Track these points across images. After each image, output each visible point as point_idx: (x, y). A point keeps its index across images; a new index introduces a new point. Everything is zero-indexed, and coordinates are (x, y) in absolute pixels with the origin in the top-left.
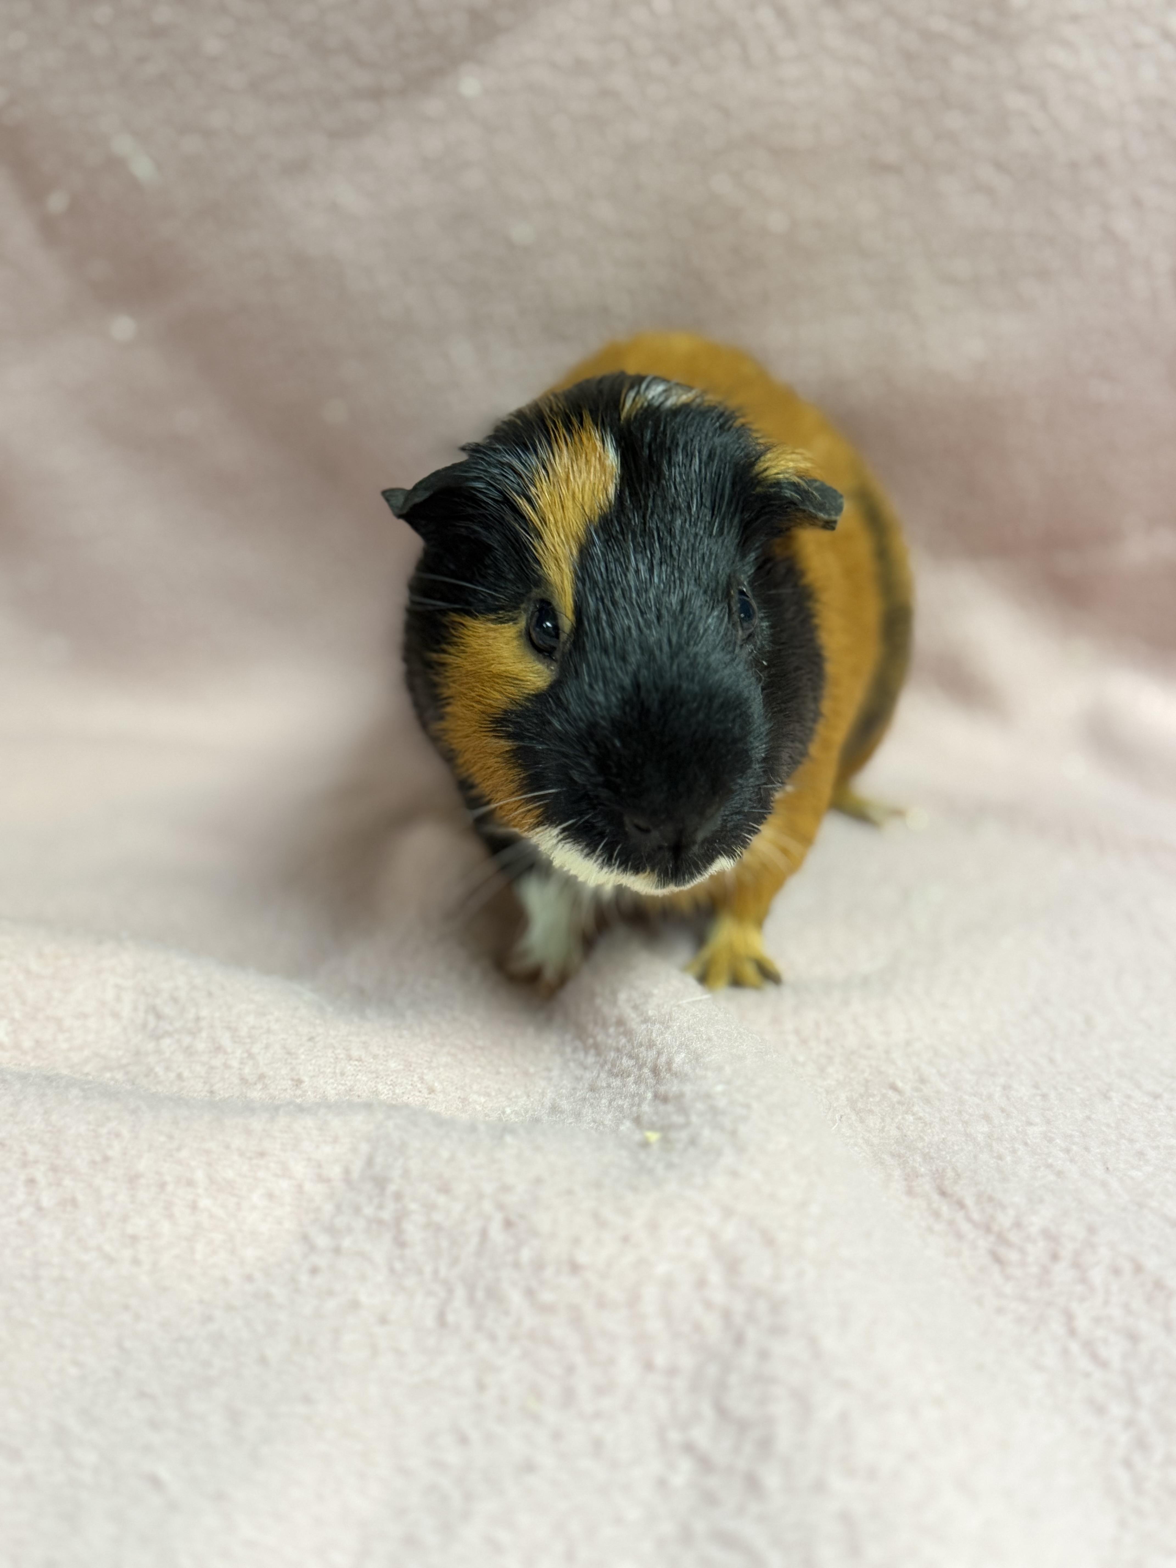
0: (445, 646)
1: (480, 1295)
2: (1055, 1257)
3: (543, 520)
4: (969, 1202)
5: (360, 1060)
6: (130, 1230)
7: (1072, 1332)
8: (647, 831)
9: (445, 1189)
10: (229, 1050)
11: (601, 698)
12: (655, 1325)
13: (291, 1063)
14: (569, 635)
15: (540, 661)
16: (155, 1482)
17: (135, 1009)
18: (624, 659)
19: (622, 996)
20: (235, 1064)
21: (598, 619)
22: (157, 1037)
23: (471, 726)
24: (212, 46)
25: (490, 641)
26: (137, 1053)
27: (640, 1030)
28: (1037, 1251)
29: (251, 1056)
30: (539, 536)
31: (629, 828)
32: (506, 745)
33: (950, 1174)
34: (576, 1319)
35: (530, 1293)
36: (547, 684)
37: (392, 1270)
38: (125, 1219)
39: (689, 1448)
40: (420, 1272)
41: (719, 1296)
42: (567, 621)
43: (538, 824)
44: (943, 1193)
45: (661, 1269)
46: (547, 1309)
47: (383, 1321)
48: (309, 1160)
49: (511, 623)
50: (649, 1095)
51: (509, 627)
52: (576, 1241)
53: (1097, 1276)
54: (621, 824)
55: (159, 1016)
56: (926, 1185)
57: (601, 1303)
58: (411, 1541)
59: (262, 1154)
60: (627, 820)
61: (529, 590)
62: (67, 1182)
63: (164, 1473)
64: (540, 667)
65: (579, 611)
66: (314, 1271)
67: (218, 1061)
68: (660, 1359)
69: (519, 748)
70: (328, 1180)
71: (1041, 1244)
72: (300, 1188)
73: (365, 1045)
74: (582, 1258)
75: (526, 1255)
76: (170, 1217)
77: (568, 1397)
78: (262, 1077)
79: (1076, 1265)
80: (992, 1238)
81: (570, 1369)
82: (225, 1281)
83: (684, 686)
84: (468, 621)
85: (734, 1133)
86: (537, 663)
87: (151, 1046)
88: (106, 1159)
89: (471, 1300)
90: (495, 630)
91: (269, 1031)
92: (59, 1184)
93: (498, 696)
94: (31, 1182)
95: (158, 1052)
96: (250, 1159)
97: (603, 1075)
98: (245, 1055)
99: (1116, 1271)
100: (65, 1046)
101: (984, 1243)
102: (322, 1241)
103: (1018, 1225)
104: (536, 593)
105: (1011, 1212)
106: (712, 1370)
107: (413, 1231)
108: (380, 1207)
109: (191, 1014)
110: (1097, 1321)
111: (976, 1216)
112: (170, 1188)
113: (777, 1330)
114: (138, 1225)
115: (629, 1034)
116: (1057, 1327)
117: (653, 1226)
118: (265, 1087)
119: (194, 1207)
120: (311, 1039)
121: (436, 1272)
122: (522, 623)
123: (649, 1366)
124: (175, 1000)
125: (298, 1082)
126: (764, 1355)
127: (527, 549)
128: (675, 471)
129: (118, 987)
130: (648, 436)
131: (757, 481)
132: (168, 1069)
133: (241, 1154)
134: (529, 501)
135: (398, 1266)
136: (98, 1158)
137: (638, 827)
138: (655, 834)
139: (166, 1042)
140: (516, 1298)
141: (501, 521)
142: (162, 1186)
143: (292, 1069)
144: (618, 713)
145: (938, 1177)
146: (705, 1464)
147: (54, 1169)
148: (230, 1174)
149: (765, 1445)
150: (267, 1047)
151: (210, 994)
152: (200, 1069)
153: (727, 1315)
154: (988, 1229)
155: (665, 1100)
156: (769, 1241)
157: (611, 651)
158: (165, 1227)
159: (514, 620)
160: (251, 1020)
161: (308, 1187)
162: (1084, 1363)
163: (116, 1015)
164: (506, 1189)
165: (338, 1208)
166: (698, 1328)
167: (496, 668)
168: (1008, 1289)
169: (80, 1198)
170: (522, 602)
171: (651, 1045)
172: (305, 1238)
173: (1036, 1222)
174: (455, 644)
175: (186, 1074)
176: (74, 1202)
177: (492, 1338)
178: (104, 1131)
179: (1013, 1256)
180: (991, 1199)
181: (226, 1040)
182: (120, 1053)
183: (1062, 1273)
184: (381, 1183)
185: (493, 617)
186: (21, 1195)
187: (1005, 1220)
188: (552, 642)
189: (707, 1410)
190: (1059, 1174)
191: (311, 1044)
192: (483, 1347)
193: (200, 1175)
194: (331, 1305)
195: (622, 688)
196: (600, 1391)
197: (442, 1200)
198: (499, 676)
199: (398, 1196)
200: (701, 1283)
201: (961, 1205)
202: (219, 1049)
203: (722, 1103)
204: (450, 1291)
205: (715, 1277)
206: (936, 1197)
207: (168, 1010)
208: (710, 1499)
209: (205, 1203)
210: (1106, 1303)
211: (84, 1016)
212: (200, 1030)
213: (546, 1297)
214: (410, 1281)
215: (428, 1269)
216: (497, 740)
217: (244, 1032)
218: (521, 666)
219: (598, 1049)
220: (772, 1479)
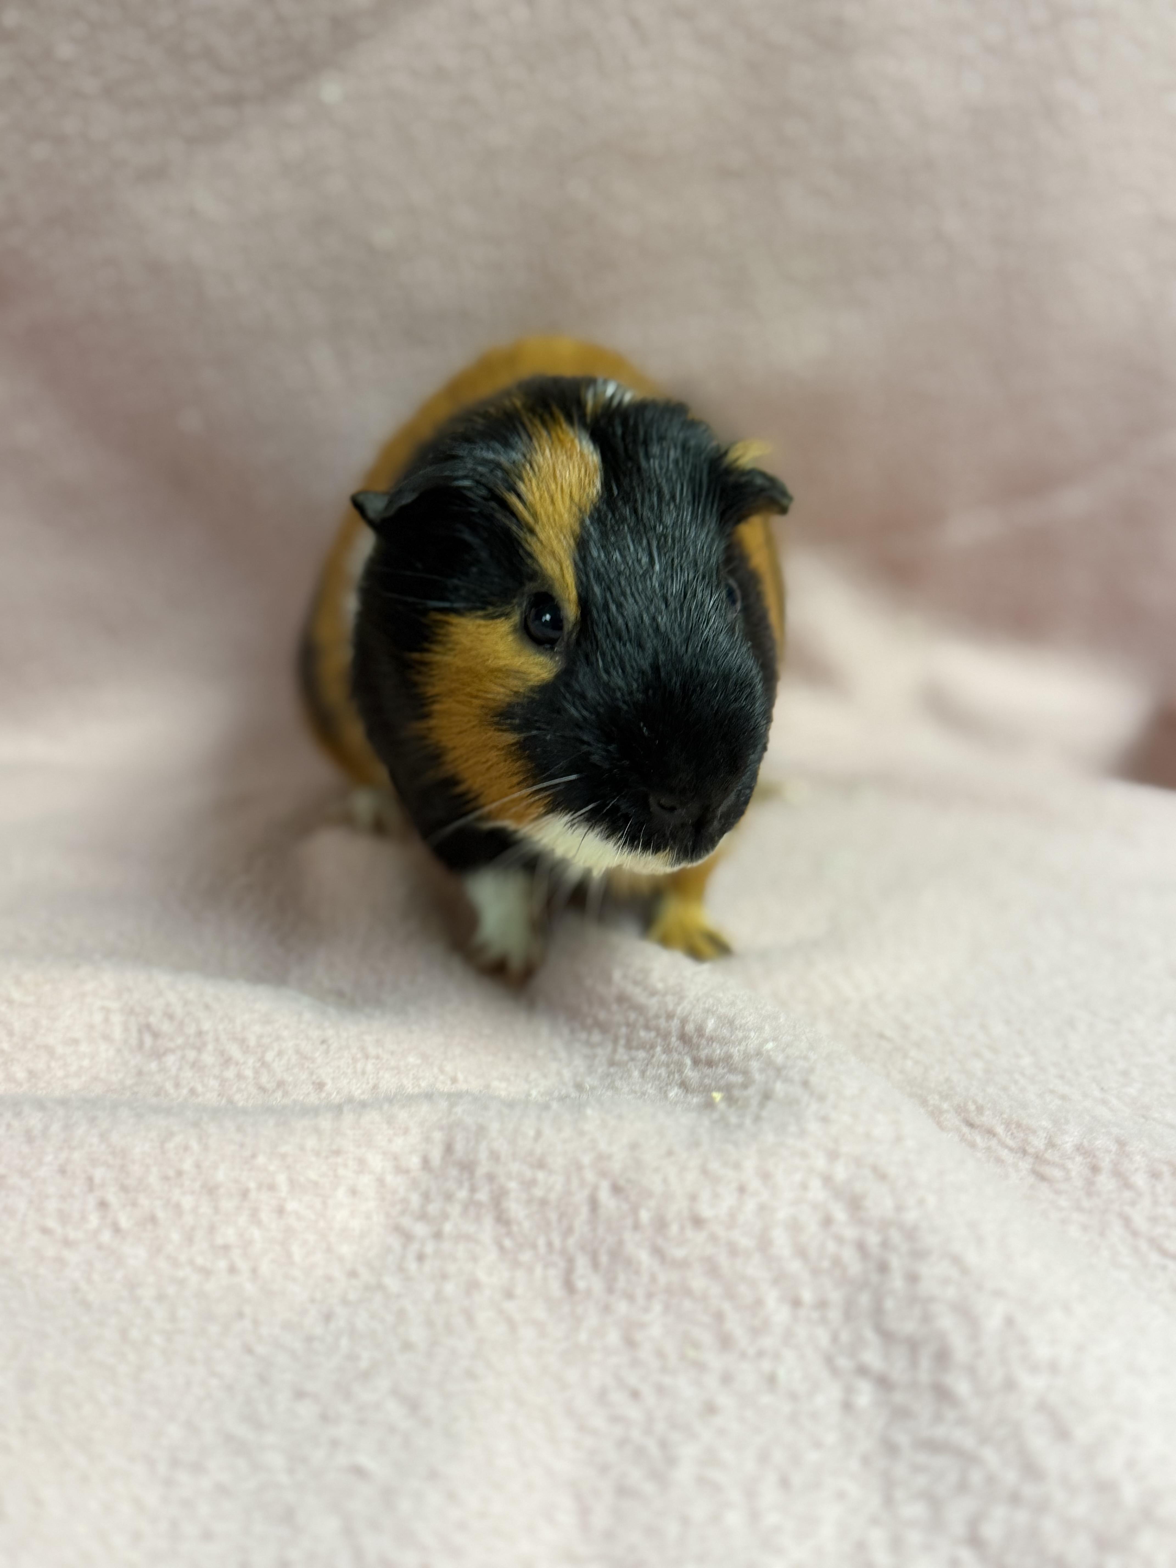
0: (426, 645)
1: (604, 1259)
2: (1095, 1169)
3: (535, 515)
4: (1000, 1130)
5: (378, 1057)
6: (220, 1241)
7: (1135, 1234)
8: (672, 809)
9: (541, 1164)
10: (242, 1061)
11: (621, 683)
12: (795, 1266)
13: (308, 1068)
14: (575, 625)
15: (541, 653)
16: (359, 1472)
17: (126, 1029)
18: (640, 646)
19: (617, 975)
20: (249, 1073)
21: (606, 607)
22: (158, 1054)
23: (469, 721)
24: (65, 50)
25: (482, 637)
26: (140, 1073)
27: (653, 1004)
28: (1077, 1166)
29: (264, 1064)
30: (532, 531)
31: (654, 808)
32: (511, 738)
33: (972, 1107)
34: (713, 1270)
35: (658, 1252)
36: (552, 675)
37: (501, 1248)
38: (212, 1229)
39: (862, 1371)
40: (534, 1246)
41: (850, 1233)
42: (571, 611)
43: (547, 813)
44: (971, 1125)
45: (782, 1214)
46: (683, 1265)
47: (509, 1294)
48: (384, 1153)
49: (503, 619)
50: (688, 1061)
51: (502, 622)
52: (693, 1198)
53: (1140, 1180)
54: (646, 805)
55: (156, 1035)
56: (952, 1119)
57: (733, 1251)
58: (623, 1491)
59: (337, 1153)
60: (652, 800)
61: (522, 584)
62: (144, 1201)
63: (365, 1460)
64: (542, 659)
65: (584, 602)
66: (421, 1258)
67: (230, 1073)
68: (807, 1296)
69: (526, 739)
70: (407, 1171)
71: (1079, 1159)
72: (381, 1181)
73: (379, 1043)
74: (706, 1211)
75: (645, 1216)
76: (258, 1223)
77: (725, 1342)
78: (281, 1084)
79: (1117, 1173)
80: (1030, 1160)
81: (719, 1317)
82: (329, 1279)
83: (702, 667)
84: (454, 619)
85: (805, 1084)
86: (538, 655)
87: (154, 1066)
88: (180, 1173)
89: (595, 1264)
90: (486, 626)
91: (278, 1038)
92: (134, 1204)
93: (502, 690)
94: (103, 1205)
95: (163, 1070)
96: (327, 1158)
97: (621, 1050)
98: (258, 1065)
99: (1155, 1175)
100: (60, 1073)
101: (1025, 1165)
102: (420, 1229)
103: (1051, 1144)
104: (530, 587)
105: (1042, 1134)
106: (864, 1300)
107: (515, 1208)
108: (473, 1190)
109: (191, 1030)
110: (1154, 1220)
111: (1010, 1142)
112: (253, 1195)
113: (919, 1254)
114: (228, 1234)
115: (640, 1009)
116: (1117, 1230)
117: (766, 1176)
118: (286, 1094)
119: (280, 1211)
120: (323, 1042)
121: (550, 1245)
122: (516, 618)
123: (796, 1303)
124: (171, 1017)
125: (320, 1086)
126: (913, 1278)
127: (520, 544)
128: (655, 463)
129: (107, 1011)
130: (619, 431)
131: (729, 471)
132: (177, 1085)
133: (317, 1154)
134: (519, 496)
135: (508, 1243)
136: (171, 1173)
137: (662, 807)
138: (681, 812)
139: (171, 1060)
140: (644, 1257)
141: (490, 518)
142: (245, 1194)
143: (312, 1074)
144: (640, 696)
145: (960, 1110)
146: (883, 1383)
147: (124, 1189)
148: (313, 1175)
149: (943, 1357)
150: (280, 1054)
151: (207, 1007)
152: (213, 1083)
153: (861, 1247)
154: (1025, 1152)
155: (710, 1063)
156: (882, 1176)
157: (625, 637)
158: (256, 1233)
159: (507, 615)
160: (257, 1028)
161: (389, 1178)
162: (1154, 1258)
163: (107, 1038)
164: (601, 1157)
165: (426, 1197)
166: (837, 1262)
167: (492, 663)
168: (1063, 1202)
169: (161, 1214)
170: (514, 597)
171: (670, 1016)
172: (398, 1229)
173: (1068, 1141)
174: (440, 642)
175: (200, 1089)
176: (153, 1219)
177: (630, 1297)
178: (170, 1145)
179: (1057, 1173)
180: (1019, 1125)
181: (234, 1051)
182: (120, 1076)
183: (1105, 1182)
184: (468, 1167)
185: (480, 613)
186: (94, 1220)
187: (1038, 1143)
188: (552, 634)
189: (869, 1334)
190: (1063, 1098)
191: (324, 1047)
192: (622, 1307)
193: (282, 1179)
194: (449, 1288)
195: (643, 672)
196: (756, 1332)
197: (541, 1175)
198: (499, 670)
199: (491, 1177)
200: (827, 1221)
201: (990, 1132)
202: (227, 1061)
203: (779, 1059)
204: (571, 1261)
205: (840, 1214)
206: (965, 1129)
207: (166, 1027)
208: (901, 1414)
209: (291, 1205)
210: (1155, 1203)
211: (76, 1042)
212: (204, 1044)
213: (679, 1253)
214: (526, 1257)
215: (541, 1242)
216: (500, 733)
217: (252, 1042)
218: (522, 660)
219: (604, 1028)
220: (962, 1387)
